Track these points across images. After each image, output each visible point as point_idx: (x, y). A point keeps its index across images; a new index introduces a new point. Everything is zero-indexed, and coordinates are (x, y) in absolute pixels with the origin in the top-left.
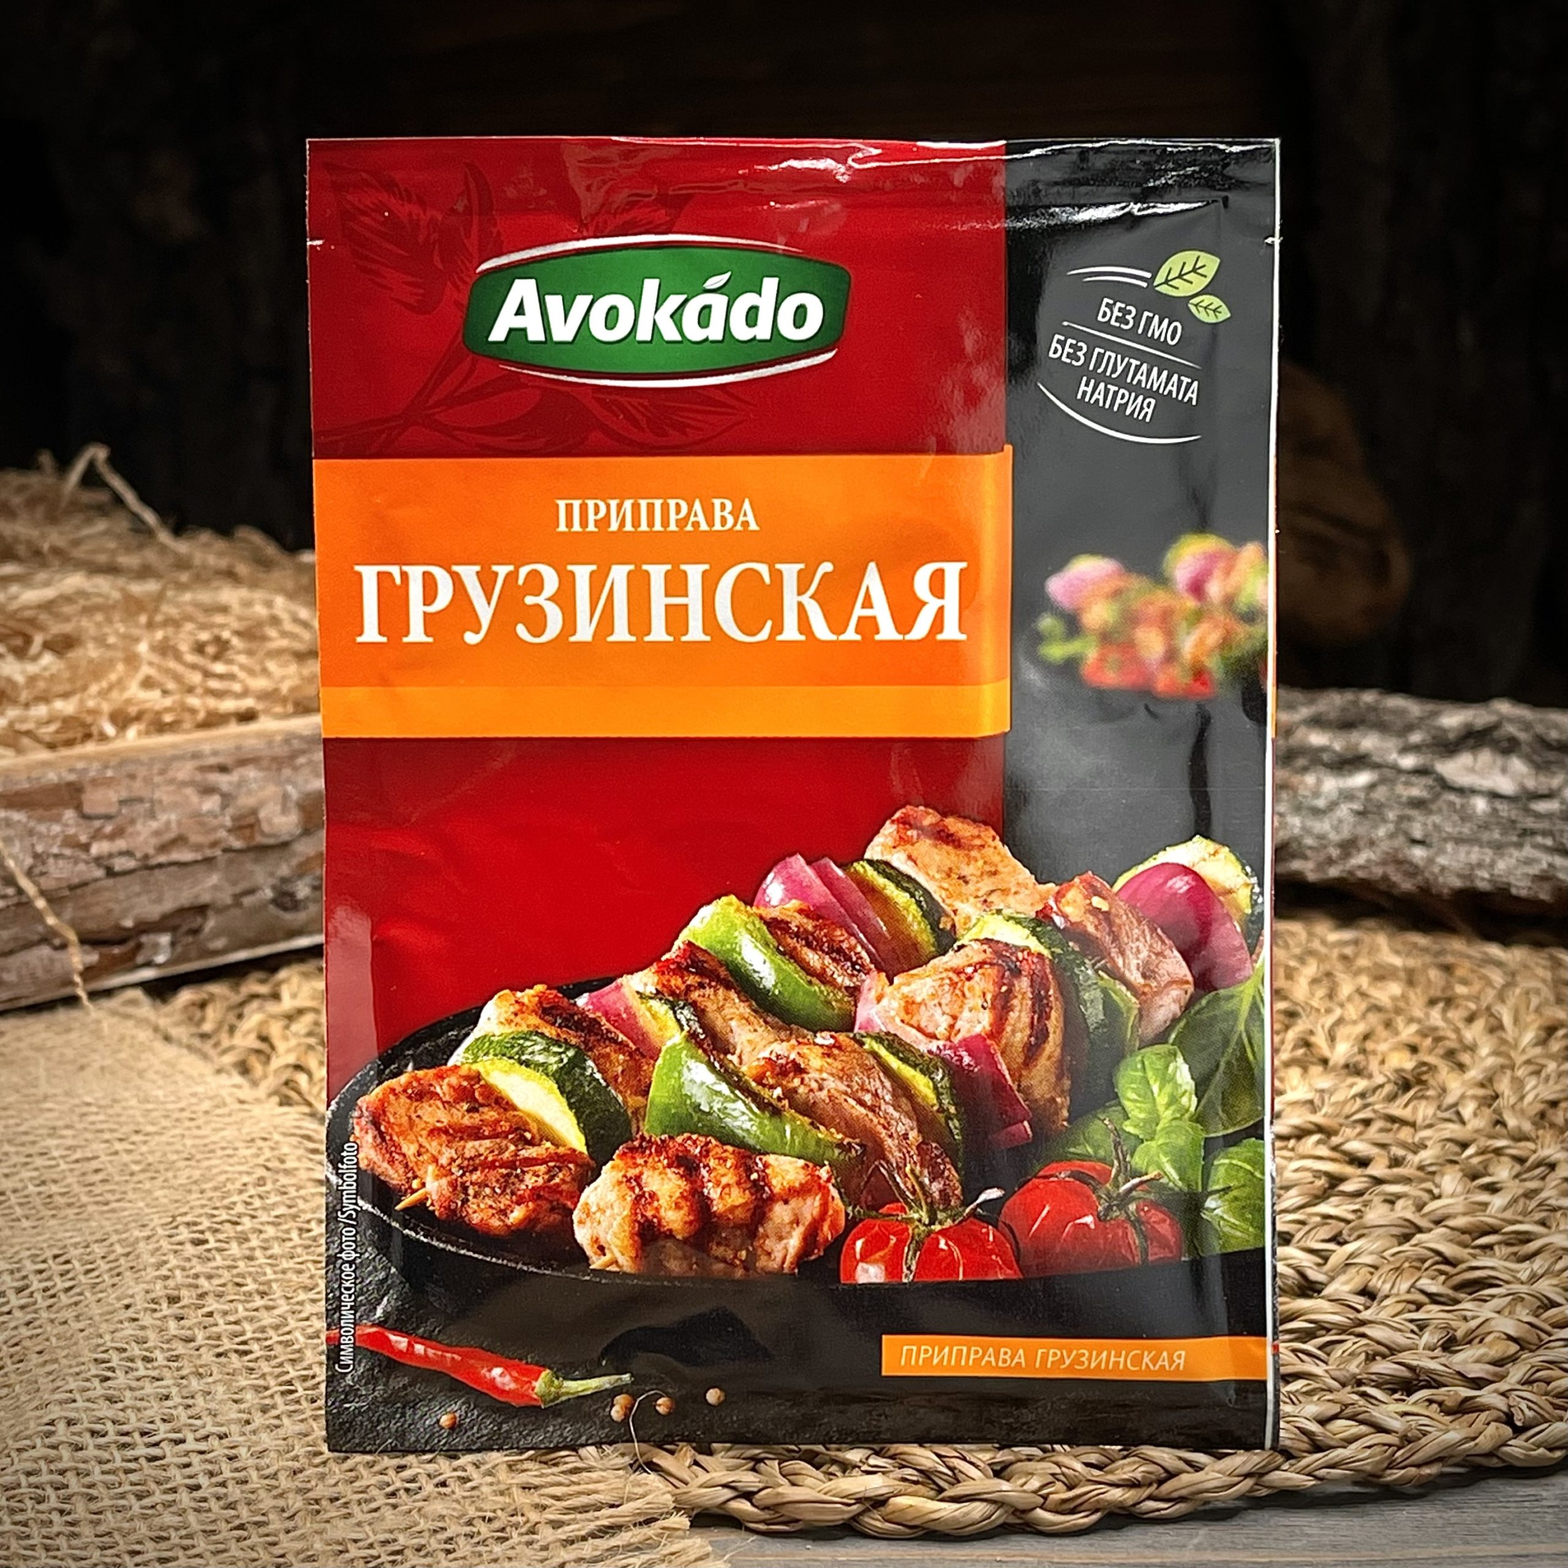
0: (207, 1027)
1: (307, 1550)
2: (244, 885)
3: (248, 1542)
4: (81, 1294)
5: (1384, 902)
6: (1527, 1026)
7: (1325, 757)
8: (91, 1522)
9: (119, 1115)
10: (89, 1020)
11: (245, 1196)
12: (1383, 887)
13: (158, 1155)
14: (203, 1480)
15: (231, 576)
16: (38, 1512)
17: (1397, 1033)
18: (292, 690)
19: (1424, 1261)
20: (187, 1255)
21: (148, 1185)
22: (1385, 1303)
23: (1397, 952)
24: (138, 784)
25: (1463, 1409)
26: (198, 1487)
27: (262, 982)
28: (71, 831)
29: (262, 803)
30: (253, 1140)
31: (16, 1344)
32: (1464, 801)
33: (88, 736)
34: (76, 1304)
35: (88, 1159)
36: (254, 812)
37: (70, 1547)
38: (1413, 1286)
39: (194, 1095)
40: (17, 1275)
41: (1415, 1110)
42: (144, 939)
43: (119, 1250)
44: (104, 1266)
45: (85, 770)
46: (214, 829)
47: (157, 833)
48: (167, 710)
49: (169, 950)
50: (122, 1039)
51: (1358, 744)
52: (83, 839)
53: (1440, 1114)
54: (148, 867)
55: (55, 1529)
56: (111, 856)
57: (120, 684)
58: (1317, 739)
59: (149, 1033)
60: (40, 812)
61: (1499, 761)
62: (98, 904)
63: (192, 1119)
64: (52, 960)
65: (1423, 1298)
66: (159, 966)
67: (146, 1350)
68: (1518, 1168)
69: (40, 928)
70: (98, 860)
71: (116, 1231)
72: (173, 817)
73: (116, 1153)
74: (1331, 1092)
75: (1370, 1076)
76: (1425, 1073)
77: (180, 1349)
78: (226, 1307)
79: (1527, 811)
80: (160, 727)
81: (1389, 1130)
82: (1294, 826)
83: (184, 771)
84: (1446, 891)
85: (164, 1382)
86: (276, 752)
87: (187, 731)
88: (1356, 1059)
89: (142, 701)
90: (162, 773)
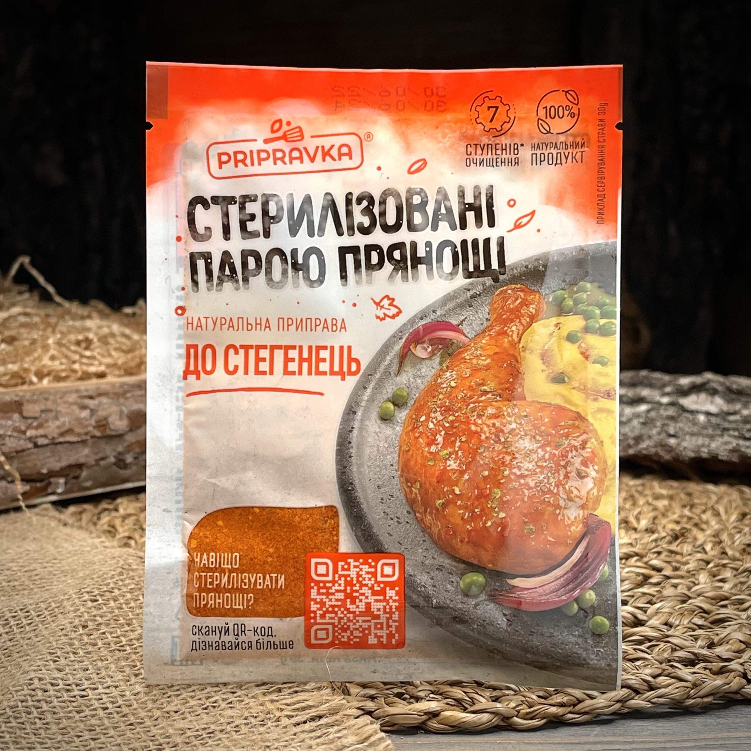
1: (166, 733)
2: (101, 455)
3: (135, 731)
4: (37, 625)
6: (732, 514)
7: (624, 399)
8: (56, 723)
10: (26, 517)
11: (114, 580)
12: (656, 458)
14: (109, 705)
15: (89, 317)
16: (29, 718)
17: (668, 517)
18: (124, 364)
19: (694, 611)
20: (89, 606)
22: (677, 628)
23: (663, 488)
24: (49, 403)
25: (722, 671)
26: (107, 708)
27: (109, 504)
28: (17, 424)
29: (110, 415)
32: (694, 416)
33: (23, 383)
34: (34, 630)
36: (106, 419)
37: (46, 734)
38: (690, 622)
40: (3, 619)
41: (682, 548)
42: (52, 480)
43: (54, 605)
44: (46, 613)
45: (24, 396)
46: (87, 426)
47: (58, 427)
48: (63, 370)
49: (64, 486)
50: (43, 525)
51: (640, 393)
52: (23, 428)
53: (694, 549)
54: (54, 443)
56: (36, 437)
57: (39, 358)
59: (56, 523)
60: (2, 414)
61: (710, 398)
62: (29, 461)
64: (7, 488)
65: (695, 627)
66: (59, 494)
67: (74, 649)
68: (735, 572)
69: (2, 472)
70: (30, 439)
71: (51, 597)
72: (67, 419)
73: (45, 567)
74: (641, 539)
75: (659, 533)
76: (685, 532)
77: (91, 649)
78: (111, 630)
79: (725, 420)
80: (58, 379)
81: (670, 557)
83: (72, 398)
84: (687, 459)
85: (85, 663)
86: (116, 390)
87: (72, 381)
88: (650, 526)
89: (50, 366)
90: (61, 398)
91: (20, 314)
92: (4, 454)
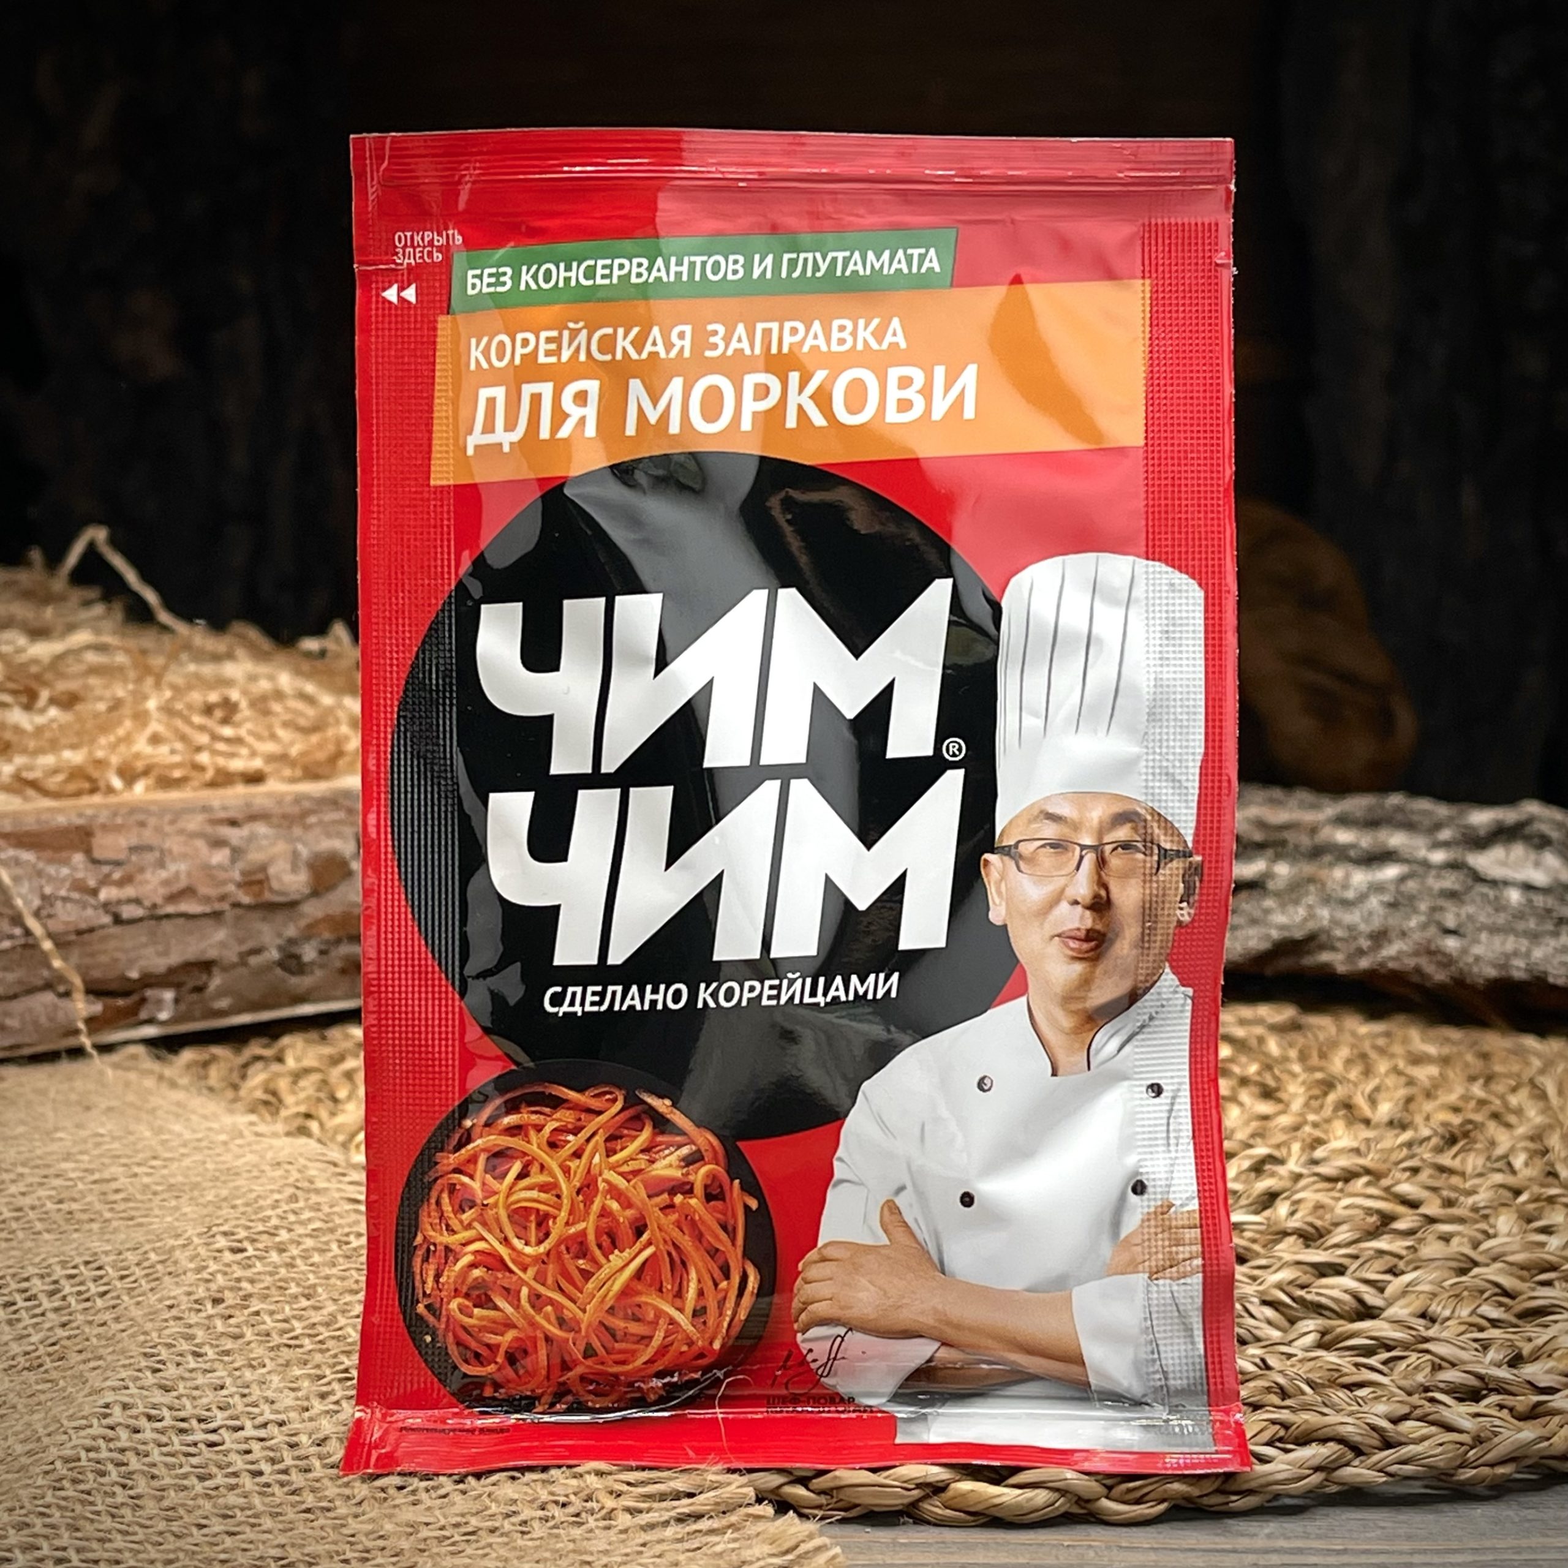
2: (250, 944)
3: (316, 1523)
4: (118, 1297)
5: (1414, 995)
7: (1351, 853)
8: (155, 1497)
9: (135, 1144)
10: (95, 1070)
11: (279, 1211)
12: (1414, 978)
13: (180, 1177)
14: (265, 1467)
18: (302, 755)
19: (1483, 1291)
20: (226, 1261)
21: (174, 1204)
22: (1448, 1324)
23: (1431, 1043)
24: (148, 833)
25: (1535, 1413)
26: (260, 1473)
27: (265, 1046)
28: (80, 875)
29: (272, 860)
30: (278, 1164)
31: (54, 1344)
32: (1498, 892)
33: (93, 791)
34: (114, 1307)
35: (107, 1181)
36: (263, 868)
37: (136, 1516)
38: (1473, 1312)
40: (48, 1280)
41: (1464, 1161)
42: (149, 993)
43: (153, 1256)
44: (138, 1272)
45: (95, 816)
46: (224, 883)
47: (166, 883)
48: (175, 766)
49: (172, 1006)
51: (1383, 843)
52: (92, 883)
53: (1489, 1165)
54: (155, 917)
56: (119, 902)
57: (128, 739)
58: (1341, 836)
59: (155, 1081)
60: (49, 853)
61: (1532, 855)
62: (105, 952)
64: (56, 1007)
65: (1485, 1323)
66: (161, 1024)
67: (195, 1345)
69: (46, 973)
70: (106, 906)
71: (148, 1241)
72: (183, 867)
73: (136, 1176)
74: (1377, 1141)
75: (1415, 1128)
76: (1472, 1129)
77: (229, 1345)
78: (273, 1307)
80: (166, 782)
81: (1437, 1178)
83: (194, 823)
84: (1479, 981)
85: (217, 1374)
86: (286, 810)
87: (195, 789)
88: (1399, 1115)
89: (152, 756)
90: (172, 822)
91: (89, 647)
92: (50, 937)
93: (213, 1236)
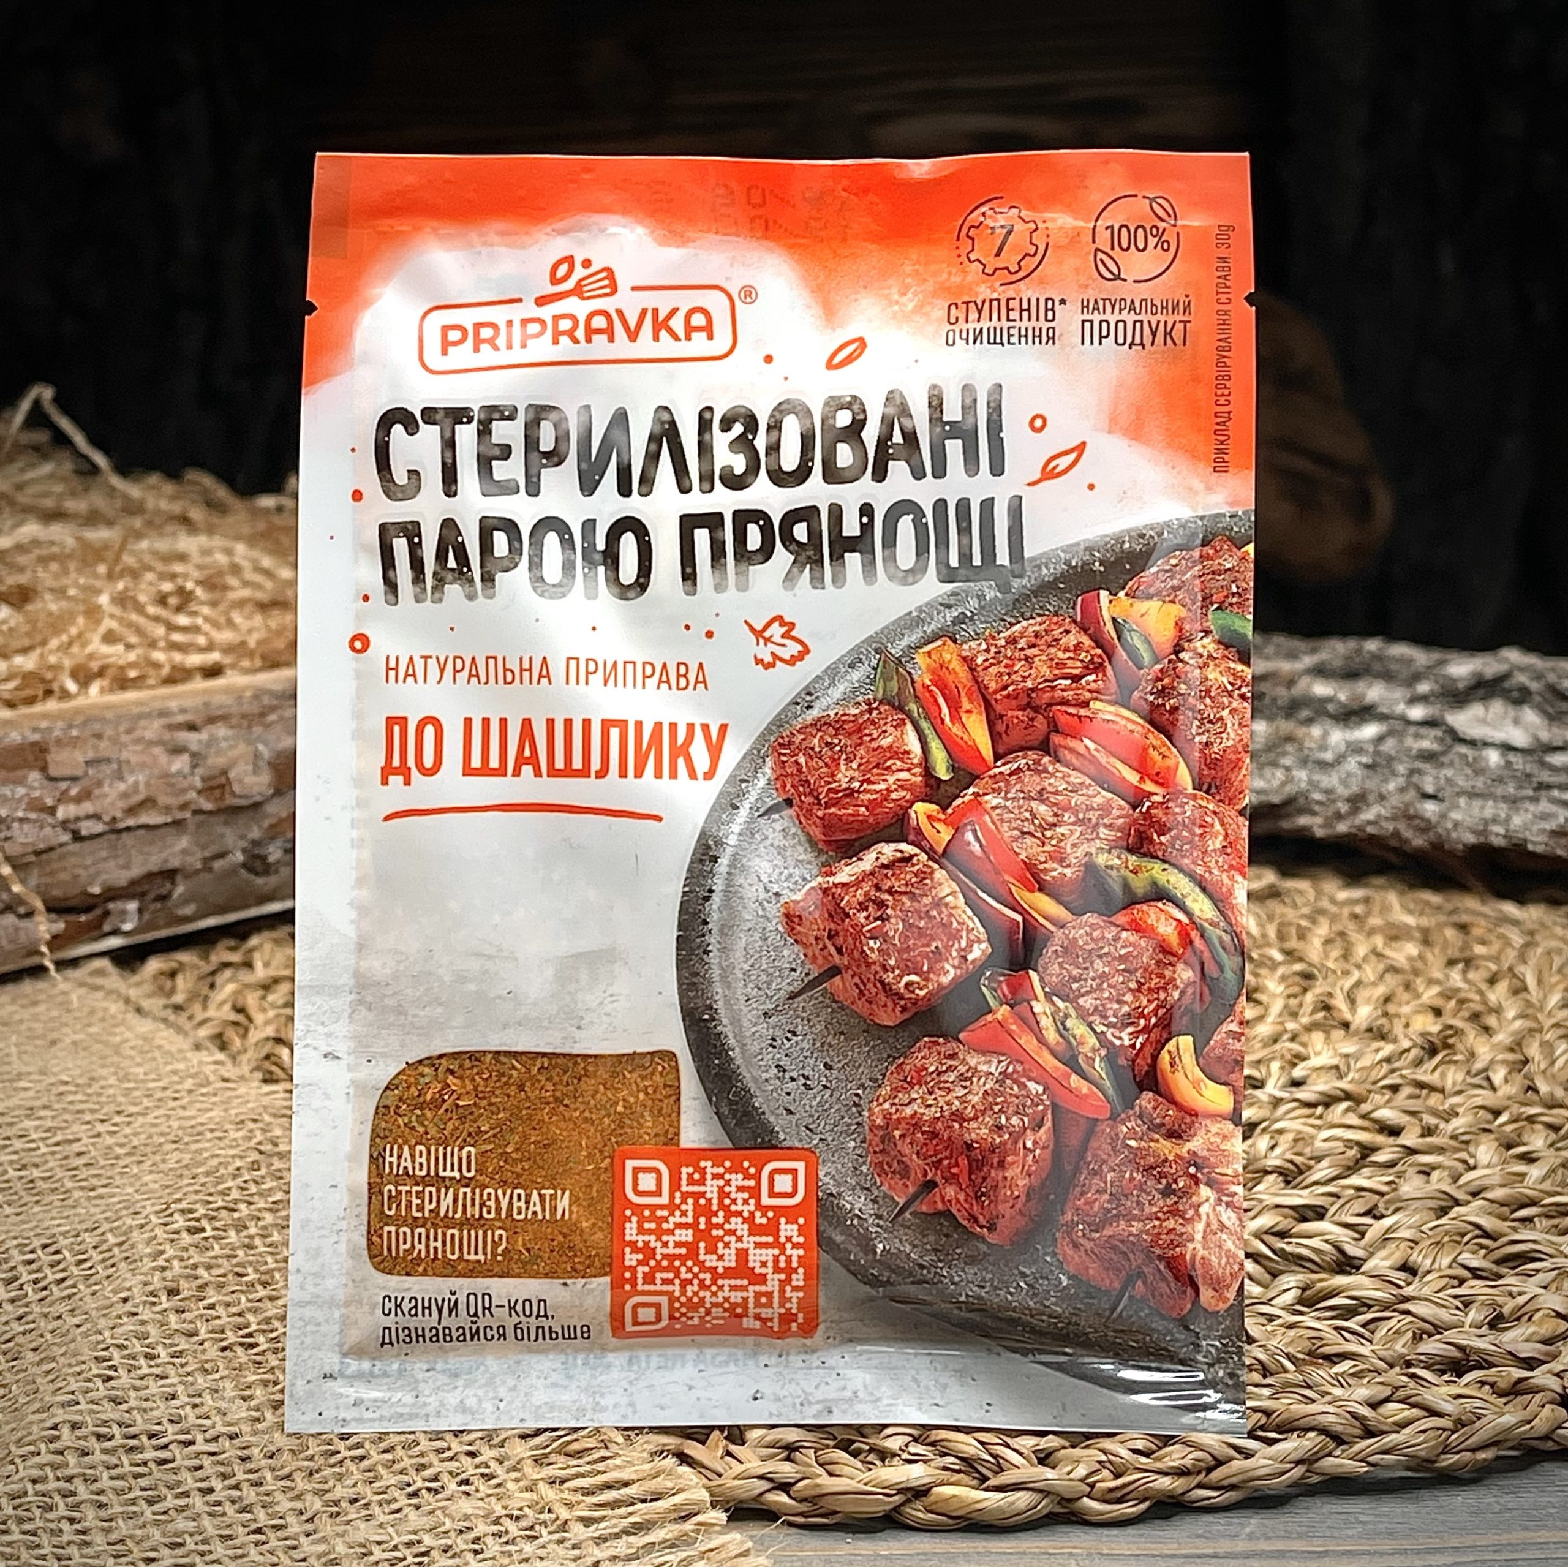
0: (179, 998)
1: (329, 1553)
2: (214, 849)
3: (265, 1547)
4: (74, 1286)
5: (1393, 858)
6: (1553, 987)
7: (1330, 707)
8: (103, 1530)
9: (99, 1095)
10: (56, 991)
11: (240, 1180)
12: (1394, 843)
13: (143, 1136)
14: (217, 1484)
15: (184, 520)
16: (48, 1521)
17: (1418, 996)
18: (259, 643)
19: (1463, 1235)
20: (183, 1244)
21: (135, 1171)
22: (1428, 1278)
23: (1410, 912)
24: (103, 744)
25: (1516, 1390)
26: (211, 1490)
27: (233, 949)
28: (37, 794)
29: (234, 763)
30: (242, 1122)
31: (9, 1341)
32: (1476, 753)
33: (49, 693)
34: (69, 1297)
35: (70, 1142)
36: (224, 772)
37: (82, 1556)
38: (1454, 1260)
39: (175, 1072)
41: (1443, 1075)
42: (111, 906)
43: (112, 1239)
44: (96, 1256)
45: (49, 730)
46: (184, 791)
47: (125, 795)
48: (132, 665)
49: (137, 916)
50: (92, 1012)
51: (1364, 696)
52: (49, 802)
53: (1469, 1080)
54: (115, 830)
55: (65, 1538)
56: (78, 819)
57: (81, 638)
58: (1321, 689)
59: (121, 1005)
60: (3, 774)
61: (1511, 711)
62: (64, 869)
63: (175, 1099)
64: (17, 929)
65: (1466, 1273)
66: (126, 934)
67: (148, 1346)
68: (1552, 1136)
69: (5, 896)
70: (64, 824)
71: (106, 1219)
72: (141, 778)
73: (99, 1135)
74: (1357, 1057)
75: (1395, 1041)
76: (1451, 1036)
77: (183, 1344)
78: (227, 1299)
79: (1543, 764)
80: (122, 683)
81: (1419, 1097)
82: (1300, 780)
83: (152, 729)
84: (1460, 847)
85: (168, 1381)
86: (246, 708)
87: (152, 687)
88: (1379, 1022)
89: (105, 656)
90: (129, 732)
92: (8, 859)
93: (171, 1215)
